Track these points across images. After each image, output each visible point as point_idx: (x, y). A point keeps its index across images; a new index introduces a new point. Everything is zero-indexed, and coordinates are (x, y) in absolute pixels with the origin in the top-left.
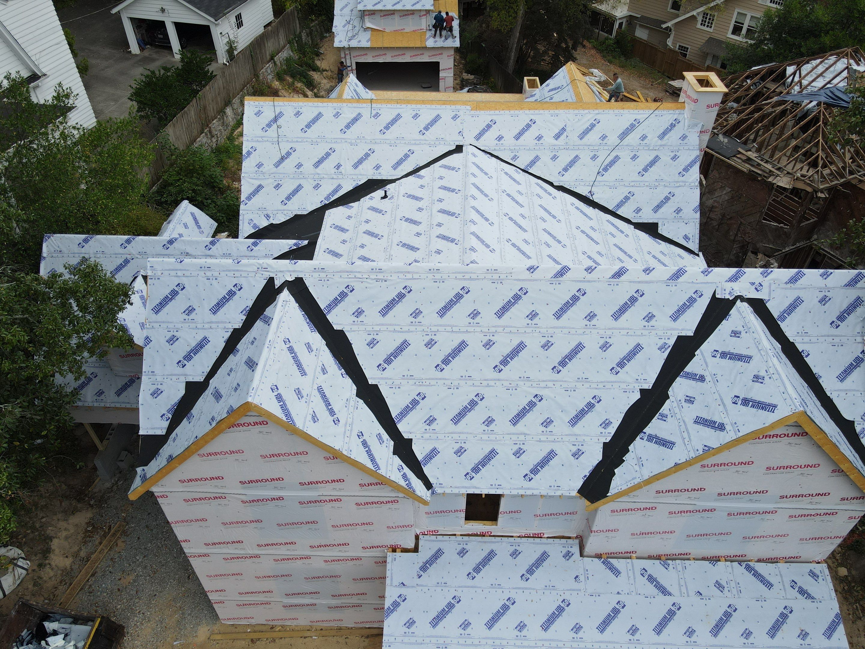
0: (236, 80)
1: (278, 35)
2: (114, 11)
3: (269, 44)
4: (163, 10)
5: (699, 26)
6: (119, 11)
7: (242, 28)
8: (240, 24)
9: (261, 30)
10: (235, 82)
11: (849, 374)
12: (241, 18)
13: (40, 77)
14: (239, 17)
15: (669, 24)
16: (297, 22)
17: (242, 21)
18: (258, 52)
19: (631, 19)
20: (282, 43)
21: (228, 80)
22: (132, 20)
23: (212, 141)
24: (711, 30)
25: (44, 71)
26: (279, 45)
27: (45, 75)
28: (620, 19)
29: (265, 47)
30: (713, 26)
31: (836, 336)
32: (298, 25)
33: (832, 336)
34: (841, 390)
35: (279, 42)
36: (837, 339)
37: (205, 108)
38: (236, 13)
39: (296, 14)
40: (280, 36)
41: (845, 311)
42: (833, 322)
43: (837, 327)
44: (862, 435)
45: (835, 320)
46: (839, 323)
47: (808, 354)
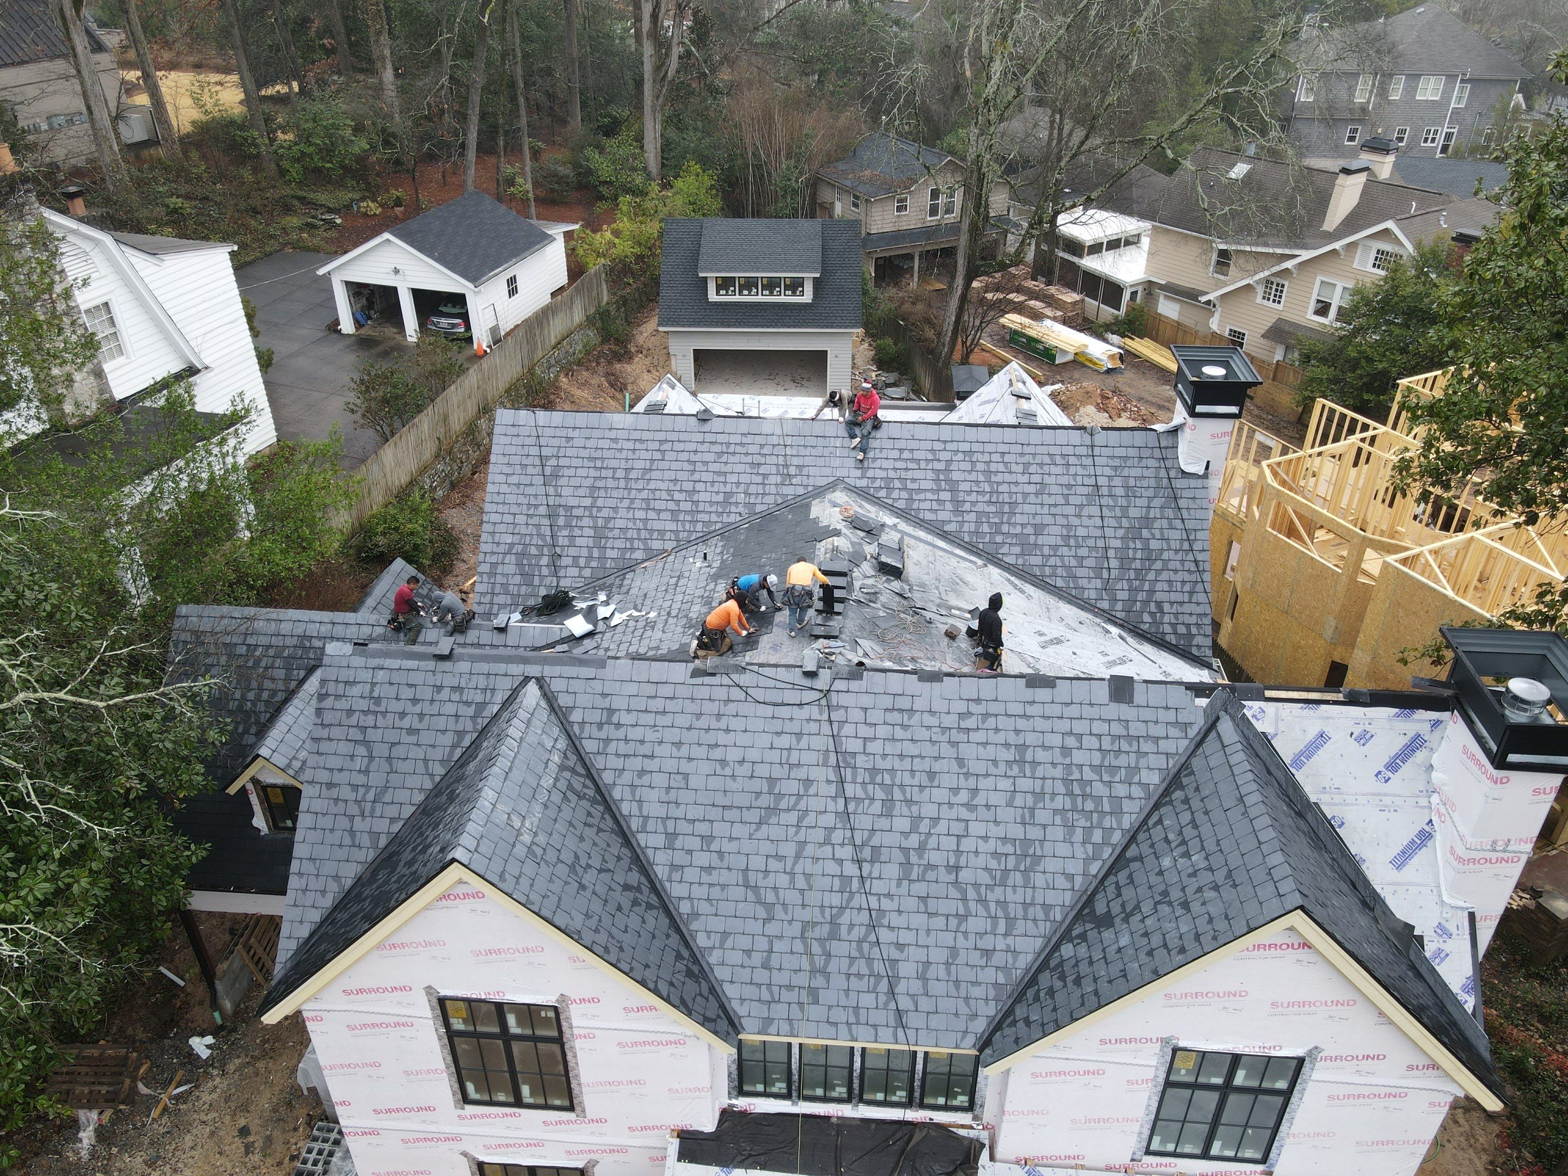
0: (500, 372)
1: (571, 308)
2: (321, 272)
3: (556, 322)
4: (396, 271)
5: (1259, 299)
6: (329, 273)
7: (517, 295)
8: (513, 291)
9: (547, 299)
10: (498, 376)
11: (1410, 857)
12: (516, 282)
13: (198, 371)
14: (512, 281)
15: (1211, 297)
16: (604, 287)
17: (516, 286)
18: (539, 332)
19: (1150, 287)
20: (578, 319)
21: (486, 376)
22: (348, 284)
23: (452, 469)
24: (1280, 307)
25: (207, 361)
26: (574, 322)
27: (206, 368)
28: (1132, 286)
29: (549, 325)
30: (1283, 300)
31: (1386, 795)
32: (605, 292)
33: (1379, 794)
34: (1398, 884)
35: (572, 317)
36: (1387, 801)
37: (445, 418)
38: (508, 274)
39: (603, 276)
40: (575, 309)
41: (1397, 756)
42: (1380, 772)
43: (1386, 781)
44: (1437, 961)
45: (1382, 769)
46: (1390, 774)
47: (1343, 823)
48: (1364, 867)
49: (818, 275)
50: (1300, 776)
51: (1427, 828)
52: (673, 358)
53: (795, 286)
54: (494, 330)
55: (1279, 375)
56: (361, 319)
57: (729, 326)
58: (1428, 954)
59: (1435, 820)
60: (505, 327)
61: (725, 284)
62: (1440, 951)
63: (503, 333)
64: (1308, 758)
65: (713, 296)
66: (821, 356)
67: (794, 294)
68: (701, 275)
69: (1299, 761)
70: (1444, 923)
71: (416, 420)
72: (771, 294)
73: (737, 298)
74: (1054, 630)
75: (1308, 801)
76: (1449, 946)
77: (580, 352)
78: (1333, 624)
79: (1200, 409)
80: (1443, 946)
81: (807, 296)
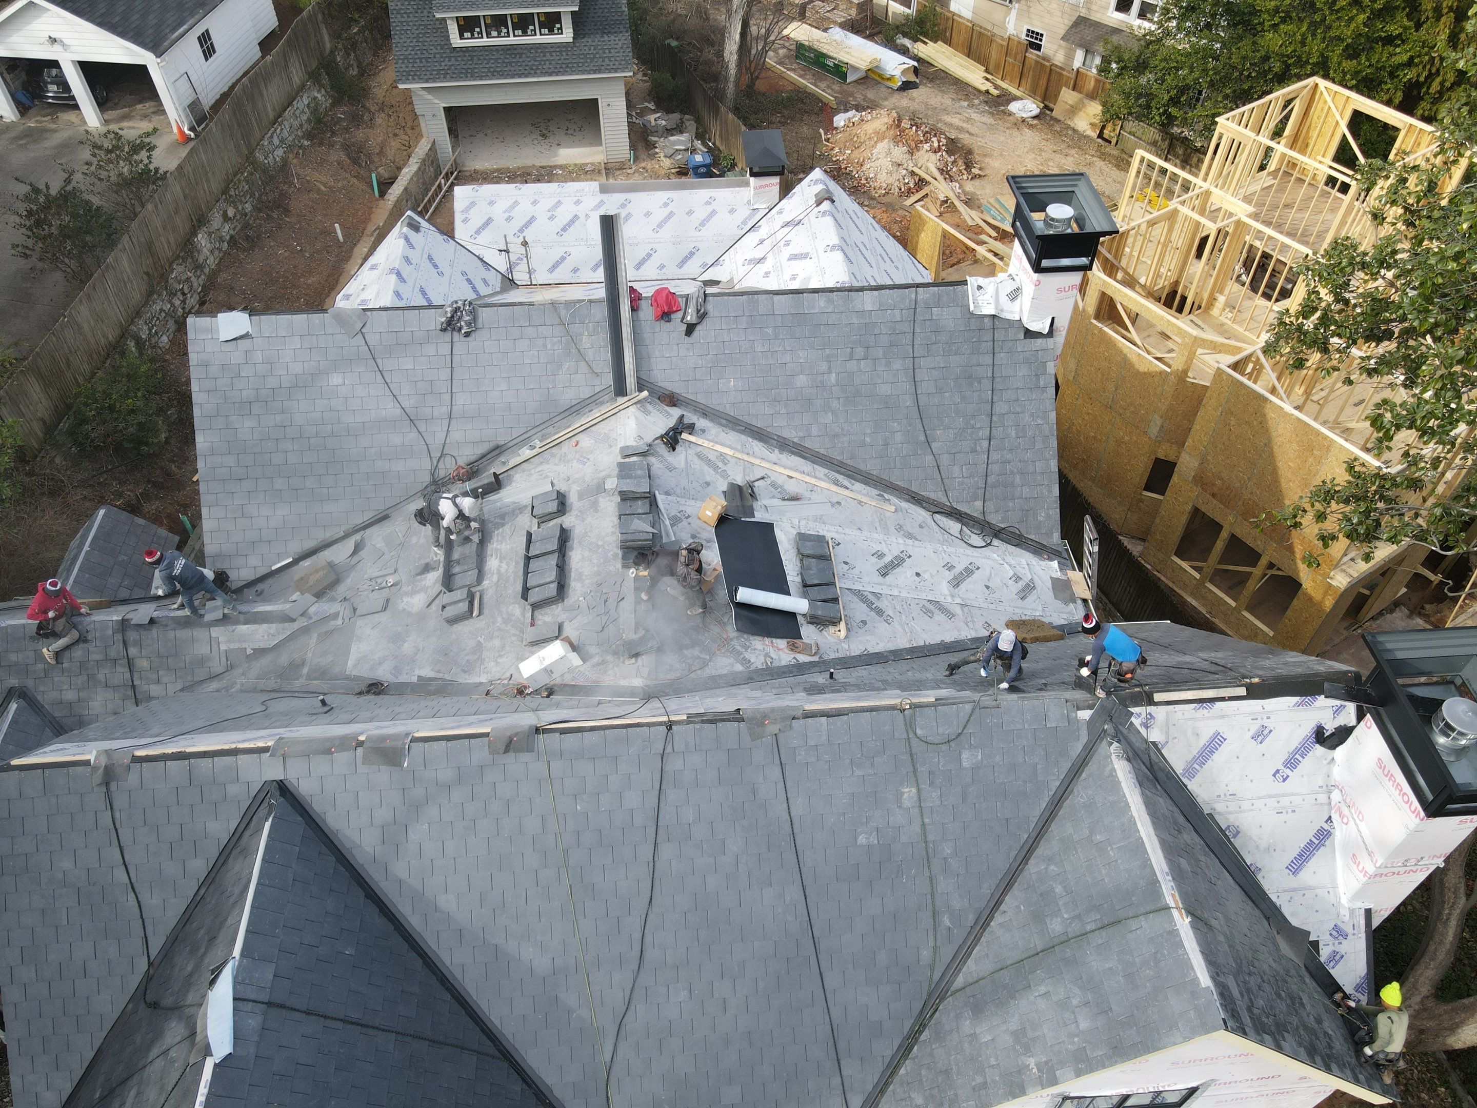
0: (210, 174)
1: (286, 68)
3: (271, 90)
4: (53, 41)
7: (214, 56)
8: (209, 52)
9: (254, 54)
10: (208, 180)
11: (1307, 859)
12: (210, 39)
14: (205, 41)
16: (324, 31)
17: (212, 44)
18: (249, 109)
20: (296, 80)
21: (193, 181)
23: (172, 305)
26: (291, 84)
29: (262, 95)
31: (1283, 795)
32: (326, 37)
33: (1277, 796)
34: (1294, 890)
35: (290, 79)
36: (1285, 801)
37: (150, 247)
38: (199, 30)
39: (320, 17)
40: (291, 67)
41: (1297, 751)
42: (1278, 771)
43: (1284, 780)
44: (1332, 964)
45: (1281, 767)
46: (1288, 772)
47: (1238, 832)
48: (1259, 877)
49: (577, 9)
50: (1193, 786)
51: (1326, 827)
52: (421, 119)
53: (551, 22)
54: (194, 107)
55: (1079, 83)
56: (23, 100)
57: (481, 78)
58: (1322, 959)
59: (1335, 817)
60: (207, 101)
61: (468, 25)
62: (1335, 953)
63: (207, 108)
64: (1202, 764)
65: (456, 41)
66: (593, 104)
67: (551, 31)
68: (438, 16)
69: (1191, 772)
70: (1340, 924)
71: (110, 260)
72: (525, 33)
73: (485, 41)
74: (894, 546)
75: (1202, 813)
76: (1345, 947)
77: (309, 120)
78: (1159, 423)
79: (1045, 263)
80: (1338, 948)
81: (567, 35)
